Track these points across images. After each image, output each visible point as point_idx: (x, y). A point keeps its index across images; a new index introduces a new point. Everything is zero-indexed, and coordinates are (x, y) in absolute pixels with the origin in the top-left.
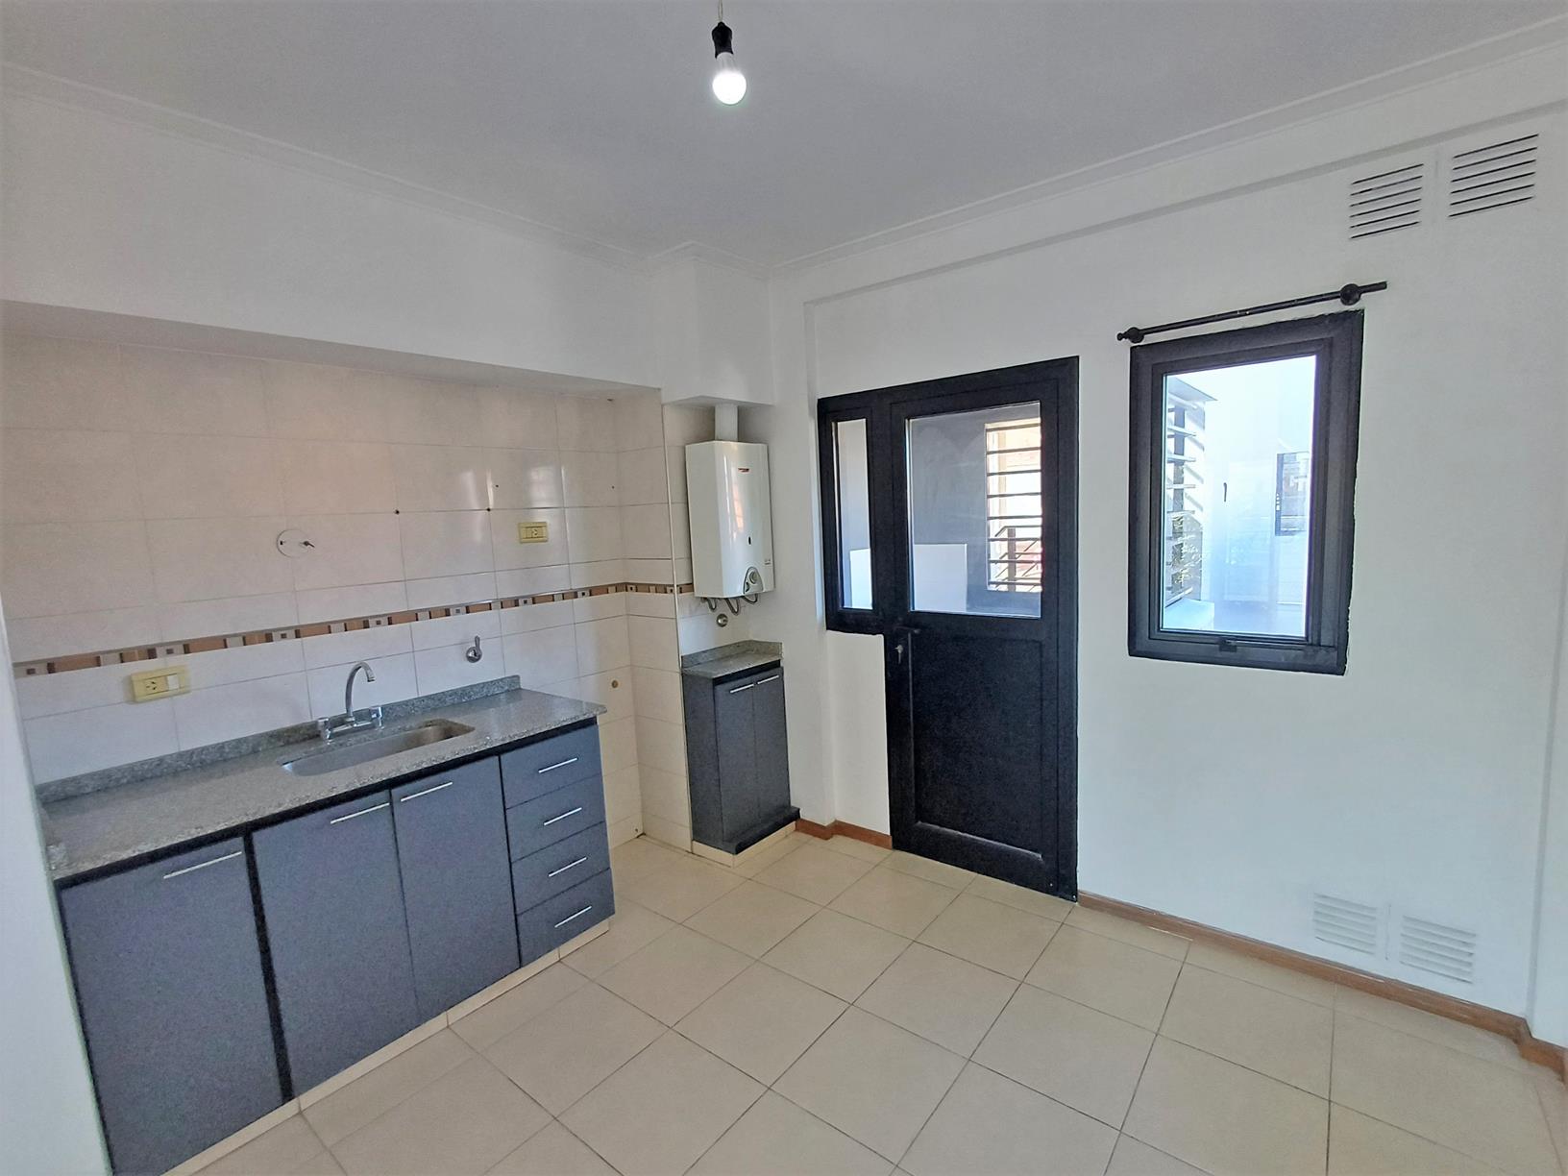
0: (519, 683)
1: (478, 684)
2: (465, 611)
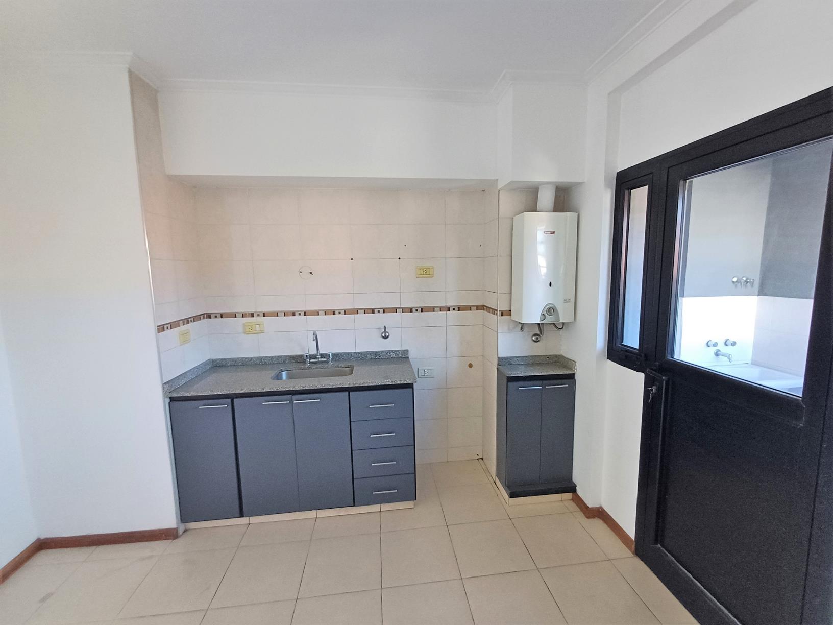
0: (407, 354)
1: (385, 351)
2: (382, 312)
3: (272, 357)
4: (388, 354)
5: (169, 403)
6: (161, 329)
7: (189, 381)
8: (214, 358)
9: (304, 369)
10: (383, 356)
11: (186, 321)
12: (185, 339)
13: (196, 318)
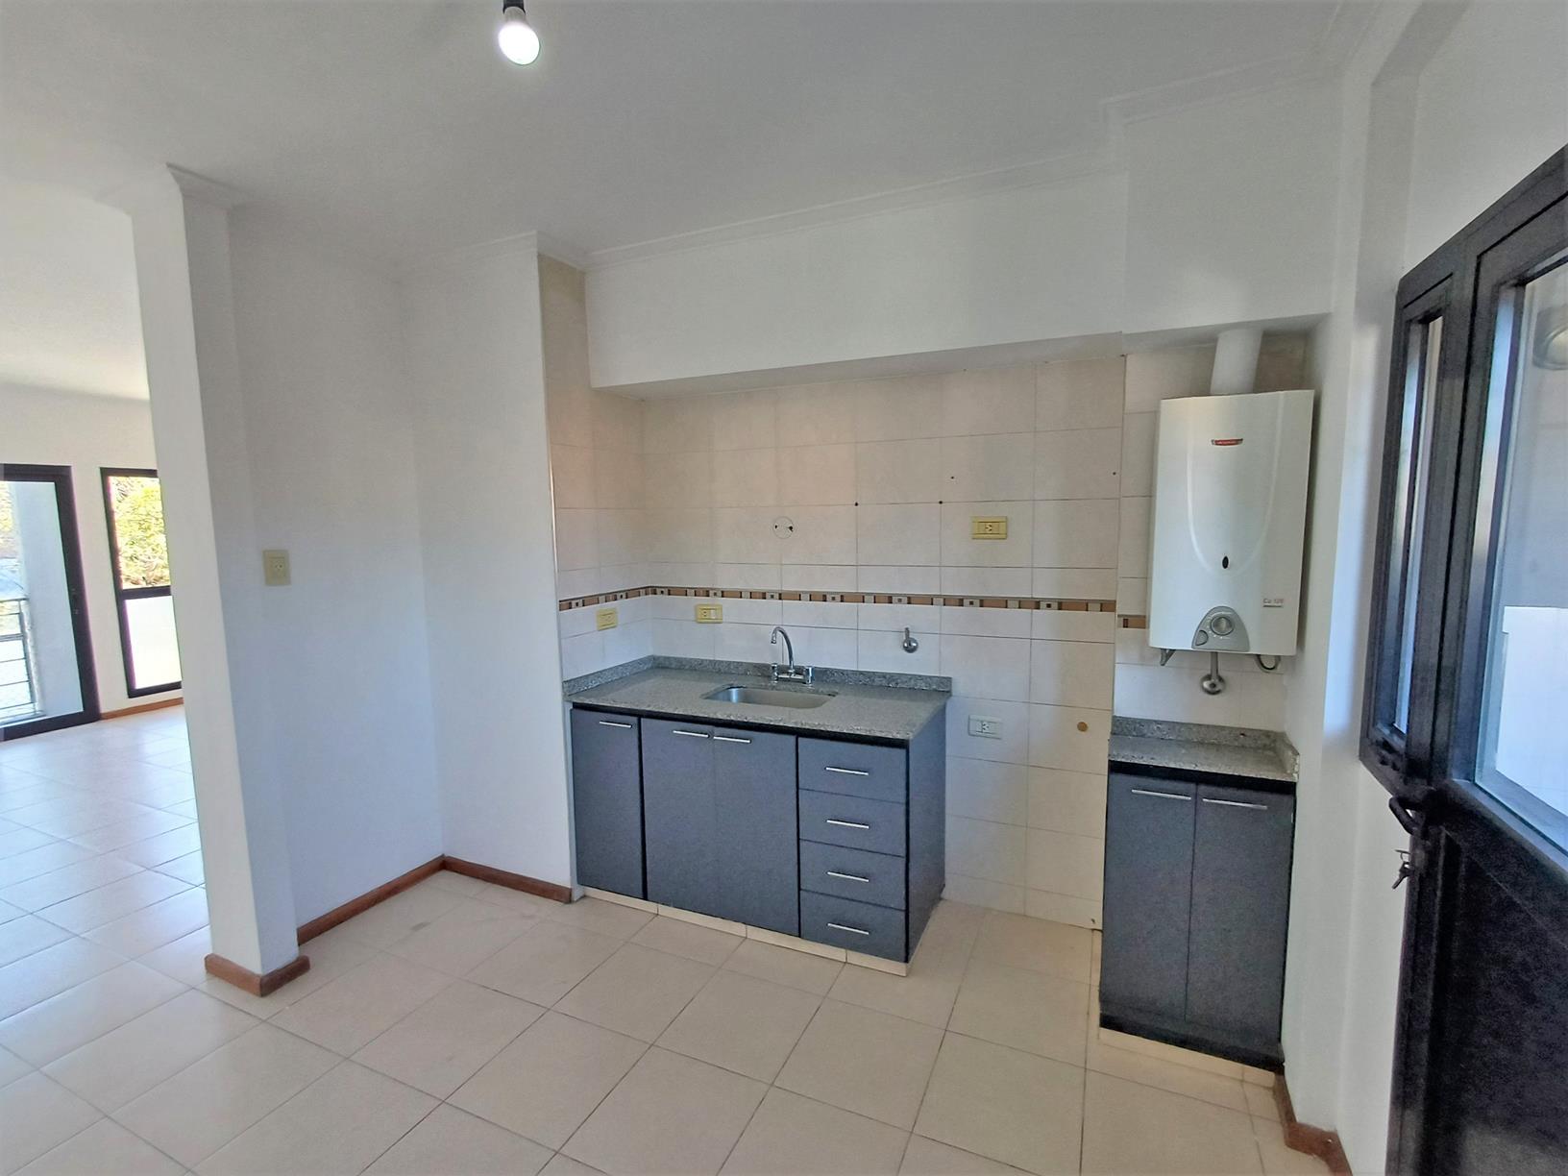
0: (949, 686)
2: (906, 601)
3: (729, 663)
4: (912, 681)
5: (571, 710)
6: (566, 605)
7: (607, 683)
8: (658, 654)
9: (766, 688)
10: (903, 683)
11: (614, 596)
12: (607, 623)
13: (628, 594)
